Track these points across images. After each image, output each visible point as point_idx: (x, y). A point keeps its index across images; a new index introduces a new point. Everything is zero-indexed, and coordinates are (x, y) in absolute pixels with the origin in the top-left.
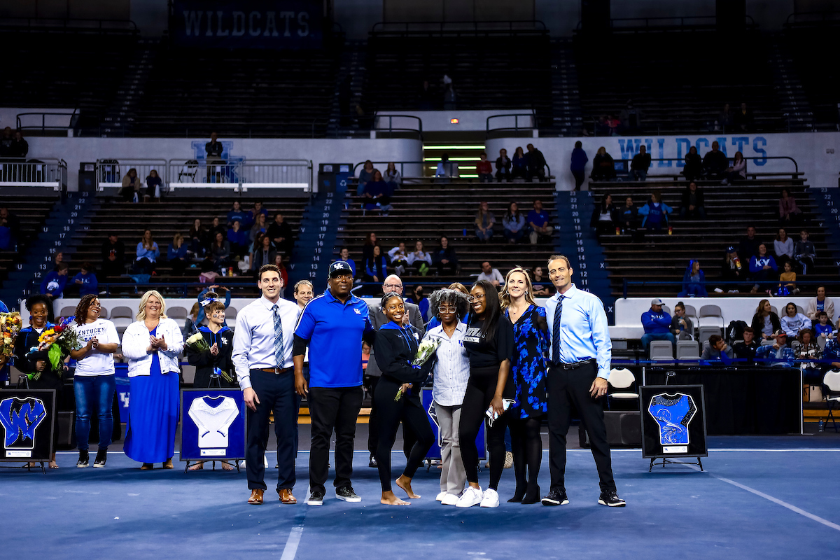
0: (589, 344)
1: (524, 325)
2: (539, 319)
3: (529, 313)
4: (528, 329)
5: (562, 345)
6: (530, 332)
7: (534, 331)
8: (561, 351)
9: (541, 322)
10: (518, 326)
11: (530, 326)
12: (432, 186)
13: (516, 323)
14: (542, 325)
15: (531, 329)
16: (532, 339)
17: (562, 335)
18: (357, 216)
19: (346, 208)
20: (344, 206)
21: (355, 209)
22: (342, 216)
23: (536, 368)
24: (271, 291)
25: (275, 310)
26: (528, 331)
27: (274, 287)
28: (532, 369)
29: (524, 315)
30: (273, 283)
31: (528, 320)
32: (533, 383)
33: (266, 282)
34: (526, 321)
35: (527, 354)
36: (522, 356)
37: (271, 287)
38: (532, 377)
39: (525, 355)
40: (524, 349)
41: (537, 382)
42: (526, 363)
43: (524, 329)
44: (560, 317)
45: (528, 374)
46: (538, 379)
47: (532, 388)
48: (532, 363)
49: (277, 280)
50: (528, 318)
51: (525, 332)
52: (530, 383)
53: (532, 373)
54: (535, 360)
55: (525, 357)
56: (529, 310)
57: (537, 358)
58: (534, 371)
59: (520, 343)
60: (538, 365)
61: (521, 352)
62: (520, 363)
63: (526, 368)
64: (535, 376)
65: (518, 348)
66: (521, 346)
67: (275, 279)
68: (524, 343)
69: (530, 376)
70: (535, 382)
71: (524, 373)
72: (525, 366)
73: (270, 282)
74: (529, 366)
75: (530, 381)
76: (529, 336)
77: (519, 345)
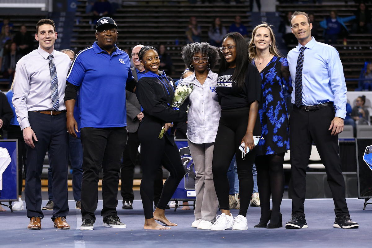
0: (327, 89)
1: (270, 73)
2: (282, 69)
3: (274, 63)
4: (273, 77)
5: (304, 90)
6: (275, 80)
7: (278, 78)
8: (303, 95)
9: (284, 71)
10: (264, 74)
11: (275, 75)
12: (147, 7)
13: (262, 72)
14: (284, 74)
15: (275, 77)
16: (276, 86)
17: (304, 81)
18: (87, 30)
19: (77, 24)
20: (75, 22)
21: (84, 24)
22: (74, 30)
23: (280, 111)
24: (47, 41)
25: (50, 59)
26: (273, 79)
27: (50, 38)
28: (277, 111)
29: (268, 65)
30: (49, 35)
31: (273, 69)
32: (277, 124)
33: (42, 34)
34: (271, 70)
35: (272, 99)
36: (268, 100)
37: (47, 38)
38: (277, 119)
39: (270, 99)
40: (270, 95)
41: (281, 123)
42: (272, 107)
43: (269, 77)
44: (302, 65)
45: (273, 116)
46: (281, 120)
47: (276, 129)
48: (277, 107)
49: (53, 33)
50: (272, 67)
51: (270, 80)
52: (275, 124)
53: (276, 116)
54: (279, 104)
55: (270, 101)
56: (273, 60)
57: (281, 103)
58: (278, 113)
59: (266, 89)
60: (281, 109)
61: (267, 97)
62: (267, 107)
63: (272, 111)
64: (279, 118)
65: (264, 93)
66: (267, 91)
67: (50, 32)
68: (270, 89)
69: (275, 118)
70: (279, 123)
71: (269, 115)
72: (270, 109)
73: (46, 34)
74: (274, 109)
75: (274, 122)
76: (273, 84)
77: (265, 91)
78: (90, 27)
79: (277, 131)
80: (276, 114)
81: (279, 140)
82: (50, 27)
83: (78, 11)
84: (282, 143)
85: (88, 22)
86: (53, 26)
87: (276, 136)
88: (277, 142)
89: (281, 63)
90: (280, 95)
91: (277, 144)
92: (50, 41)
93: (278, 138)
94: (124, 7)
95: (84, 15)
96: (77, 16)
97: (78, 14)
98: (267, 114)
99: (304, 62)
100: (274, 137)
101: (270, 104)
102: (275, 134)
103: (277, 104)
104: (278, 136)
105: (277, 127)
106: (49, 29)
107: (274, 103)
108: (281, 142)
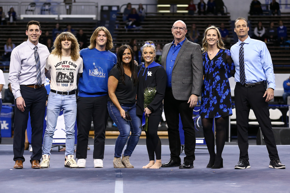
1: (218, 61)
2: (227, 57)
3: (221, 54)
4: (220, 63)
6: (221, 65)
7: (224, 64)
10: (214, 62)
11: (222, 61)
13: (212, 60)
14: (228, 61)
15: (222, 63)
18: (123, 32)
19: (117, 28)
20: (115, 27)
21: (121, 29)
22: (115, 32)
23: (225, 87)
24: (34, 37)
25: (36, 49)
26: (220, 64)
27: (36, 35)
28: (223, 87)
29: (217, 55)
30: (35, 32)
31: (220, 58)
32: (223, 96)
33: (31, 31)
34: (219, 58)
35: (219, 79)
36: (217, 80)
37: (34, 35)
38: (223, 93)
39: (218, 79)
40: (218, 76)
41: (226, 95)
42: (219, 84)
43: (218, 63)
44: (243, 55)
45: (220, 91)
46: (226, 94)
47: (222, 100)
48: (223, 85)
49: (38, 31)
50: (220, 57)
51: (218, 65)
52: (221, 96)
53: (222, 90)
54: (224, 82)
55: (219, 80)
56: (220, 52)
57: (226, 81)
58: (223, 89)
59: (215, 72)
60: (226, 85)
61: (216, 78)
62: (216, 84)
63: (219, 87)
64: (224, 92)
65: (213, 74)
66: (216, 73)
67: (37, 30)
68: (218, 72)
69: (222, 92)
70: (224, 95)
71: (218, 90)
72: (218, 86)
73: (34, 32)
74: (221, 86)
75: (221, 95)
76: (221, 68)
77: (215, 73)
78: (125, 30)
79: (222, 101)
80: (222, 89)
81: (224, 107)
82: (37, 27)
83: (117, 20)
84: (226, 110)
85: (124, 27)
86: (39, 26)
87: (222, 105)
88: (223, 109)
89: (226, 53)
90: (225, 76)
91: (223, 110)
92: (36, 36)
93: (223, 106)
94: (147, 17)
95: (121, 22)
96: (117, 23)
97: (117, 22)
98: (216, 89)
99: (245, 53)
100: (220, 106)
101: (218, 82)
102: (221, 104)
103: (223, 82)
104: (223, 105)
105: (223, 99)
106: (36, 28)
107: (220, 82)
108: (226, 108)
